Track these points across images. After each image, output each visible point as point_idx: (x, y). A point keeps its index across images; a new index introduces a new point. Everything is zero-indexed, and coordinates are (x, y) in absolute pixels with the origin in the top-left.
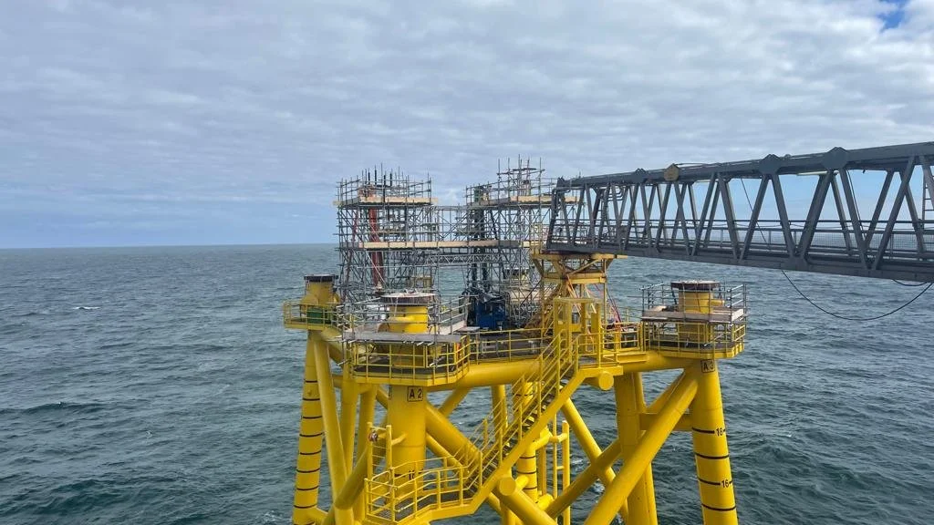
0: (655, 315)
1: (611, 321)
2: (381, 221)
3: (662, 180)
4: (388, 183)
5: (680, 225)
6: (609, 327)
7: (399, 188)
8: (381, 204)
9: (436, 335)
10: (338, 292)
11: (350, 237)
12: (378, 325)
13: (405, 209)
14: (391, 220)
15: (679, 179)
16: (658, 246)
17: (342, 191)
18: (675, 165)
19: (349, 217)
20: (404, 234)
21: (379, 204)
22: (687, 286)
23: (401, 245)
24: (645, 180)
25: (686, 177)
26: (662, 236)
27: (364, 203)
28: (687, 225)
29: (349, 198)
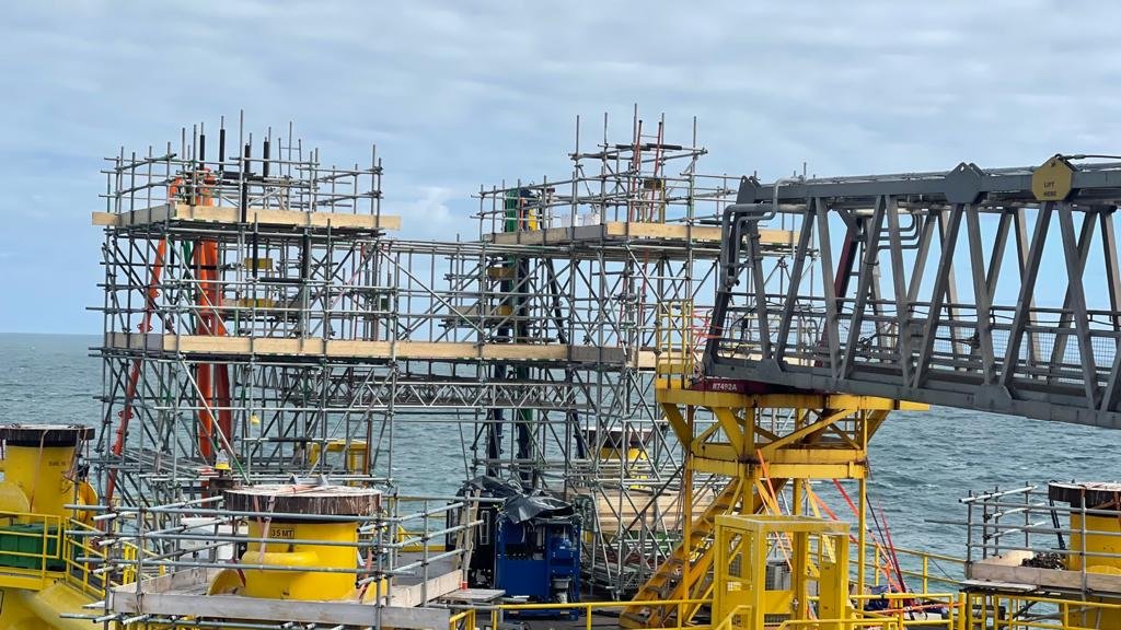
0: (1001, 578)
1: (878, 590)
2: (230, 277)
3: (1026, 197)
4: (257, 169)
5: (1073, 325)
6: (874, 605)
7: (287, 183)
8: (234, 226)
9: (378, 607)
10: (92, 479)
11: (137, 318)
12: (213, 574)
13: (304, 243)
14: (261, 274)
15: (1073, 197)
16: (1010, 382)
17: (119, 183)
18: (1062, 160)
19: (136, 259)
20: (295, 317)
21: (228, 226)
22: (1094, 498)
23: (289, 347)
24: (981, 196)
25: (1094, 193)
26: (1023, 354)
27: (183, 223)
28: (1092, 326)
29: (140, 205)
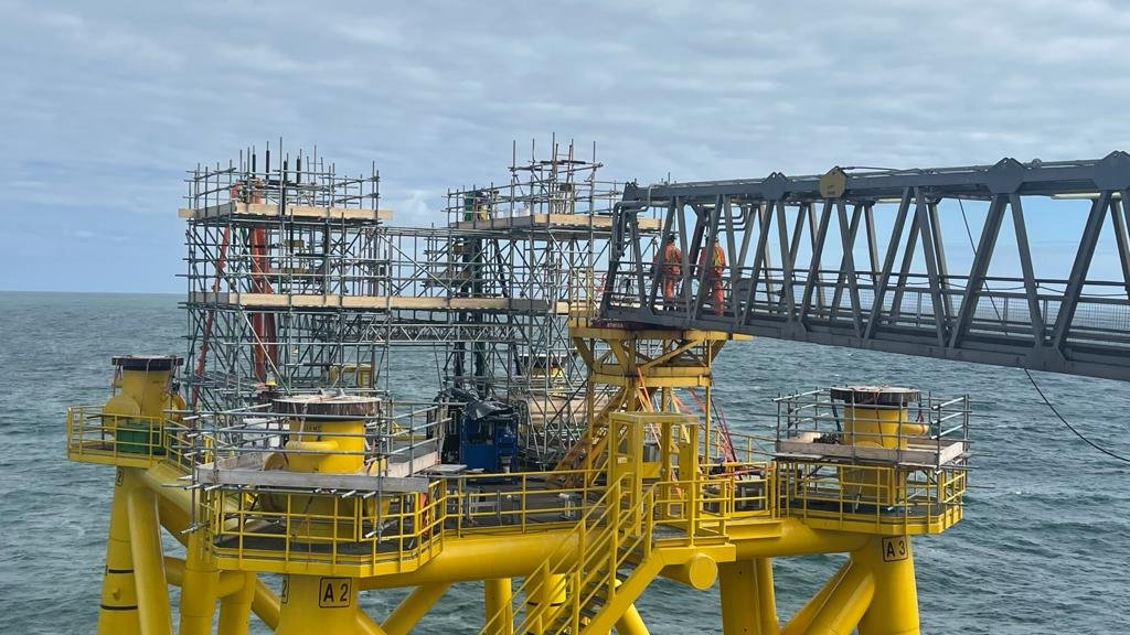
0: (799, 451)
1: (716, 461)
2: (275, 253)
3: (816, 196)
4: (292, 178)
5: (846, 282)
6: (715, 471)
7: (313, 187)
8: (277, 217)
9: (379, 477)
10: (182, 391)
11: (211, 282)
12: (266, 457)
13: (326, 230)
14: (296, 251)
15: (847, 196)
16: (805, 319)
17: (197, 188)
18: (840, 170)
19: (210, 241)
20: (321, 281)
21: (272, 218)
22: (860, 397)
23: (316, 301)
24: (786, 194)
25: (859, 193)
26: (814, 301)
27: (241, 216)
28: (859, 282)
29: (212, 204)
